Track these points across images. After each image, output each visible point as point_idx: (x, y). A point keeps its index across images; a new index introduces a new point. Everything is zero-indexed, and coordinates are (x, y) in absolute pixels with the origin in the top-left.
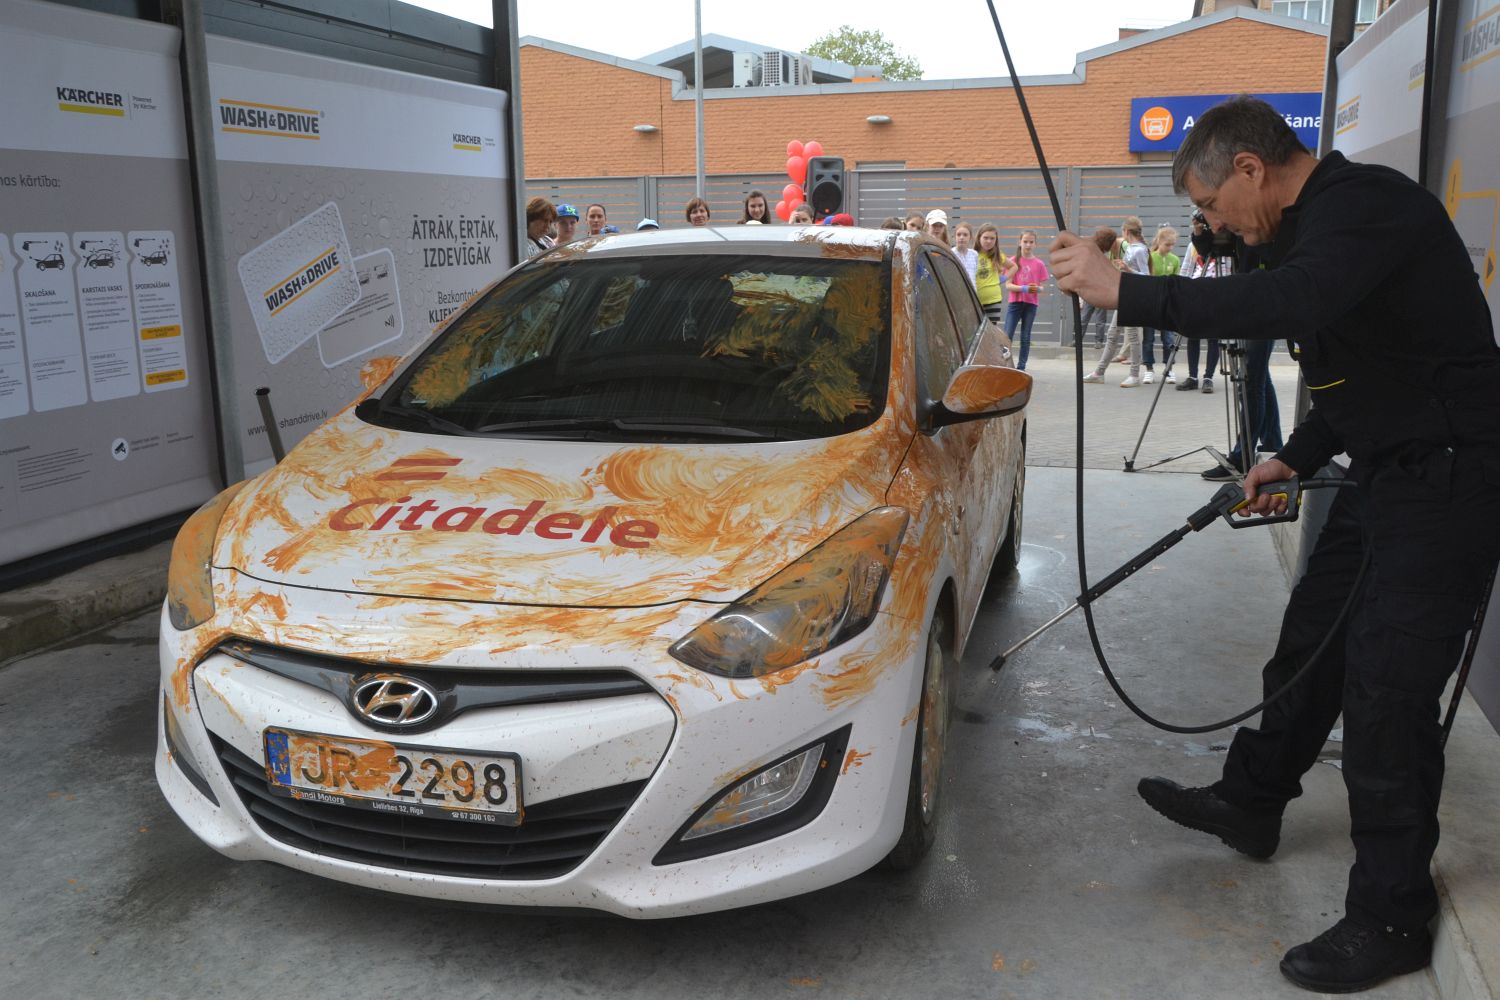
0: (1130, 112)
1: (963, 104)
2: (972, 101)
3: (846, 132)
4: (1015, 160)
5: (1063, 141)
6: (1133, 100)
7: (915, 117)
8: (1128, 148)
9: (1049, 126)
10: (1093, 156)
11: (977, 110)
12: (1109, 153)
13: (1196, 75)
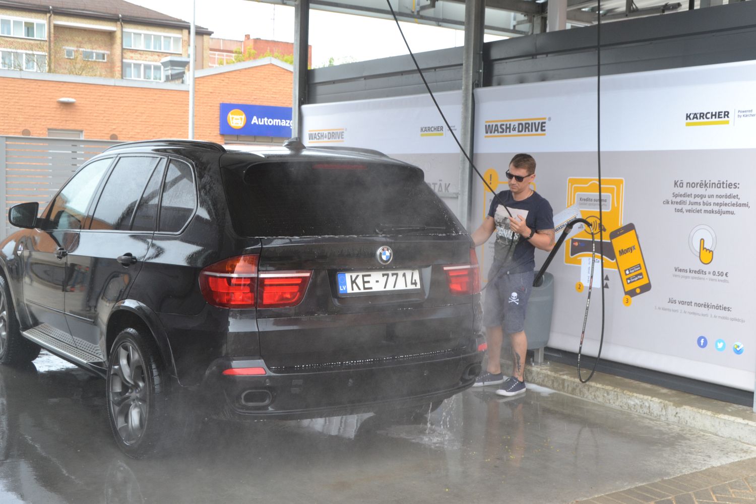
0: (219, 111)
1: (122, 96)
2: (126, 95)
3: (40, 107)
4: (155, 135)
5: (182, 125)
6: (221, 104)
7: (90, 101)
8: (219, 132)
9: (174, 115)
10: (200, 135)
11: (130, 101)
12: (209, 134)
13: (252, 93)
